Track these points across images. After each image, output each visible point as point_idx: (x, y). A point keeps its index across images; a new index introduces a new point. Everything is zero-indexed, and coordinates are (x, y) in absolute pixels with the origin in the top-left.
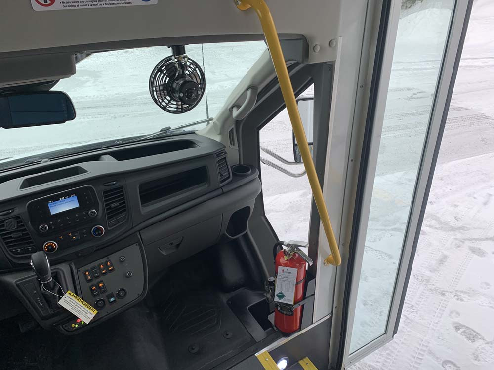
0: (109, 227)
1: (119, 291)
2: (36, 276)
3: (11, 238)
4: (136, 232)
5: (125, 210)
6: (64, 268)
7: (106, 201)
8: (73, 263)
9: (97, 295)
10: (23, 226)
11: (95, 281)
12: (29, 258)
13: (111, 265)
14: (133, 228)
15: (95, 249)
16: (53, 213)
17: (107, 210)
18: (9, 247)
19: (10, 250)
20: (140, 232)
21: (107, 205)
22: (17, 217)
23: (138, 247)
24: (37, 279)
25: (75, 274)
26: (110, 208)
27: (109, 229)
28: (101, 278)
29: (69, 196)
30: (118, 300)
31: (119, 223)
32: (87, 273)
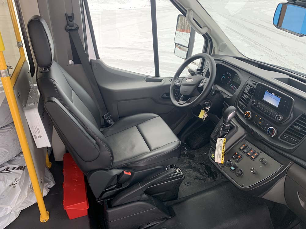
0: (280, 137)
8: (247, 134)
9: (233, 158)
11: (240, 152)
14: (291, 154)
16: (264, 99)
19: (239, 102)
26: (294, 127)
28: (244, 155)
29: (277, 96)
31: (288, 142)
32: (244, 145)
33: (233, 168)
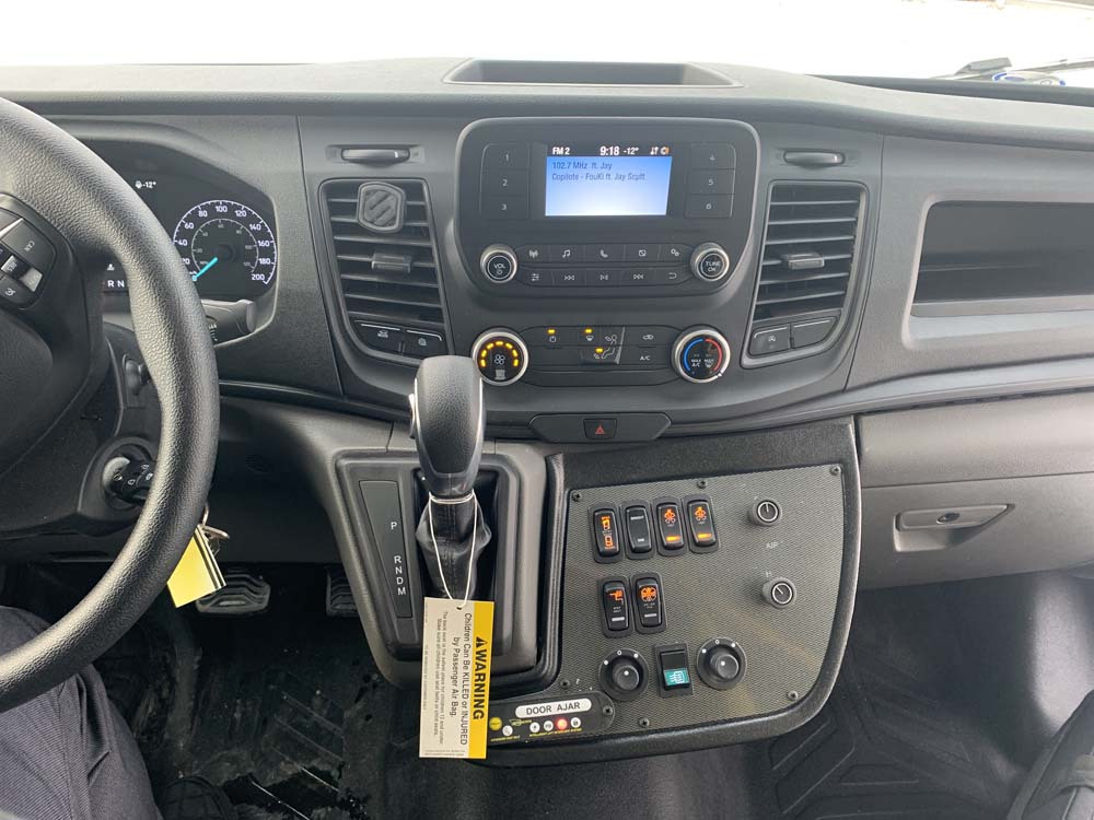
0: (750, 355)
1: (712, 650)
2: (416, 462)
3: (365, 268)
4: (847, 415)
5: (836, 302)
6: (526, 466)
7: (774, 232)
8: (560, 457)
9: (618, 630)
10: (423, 233)
11: (627, 569)
12: (411, 373)
13: (711, 524)
14: (844, 391)
15: (666, 427)
16: (553, 209)
17: (767, 272)
18: (350, 304)
19: (352, 319)
20: (865, 420)
21: (771, 252)
22: (413, 189)
23: (837, 482)
24: (415, 471)
25: (559, 507)
26: (783, 269)
27: (747, 361)
28: (655, 565)
29: (644, 152)
30: (696, 687)
31: (794, 348)
32: (606, 521)
33: (676, 677)
